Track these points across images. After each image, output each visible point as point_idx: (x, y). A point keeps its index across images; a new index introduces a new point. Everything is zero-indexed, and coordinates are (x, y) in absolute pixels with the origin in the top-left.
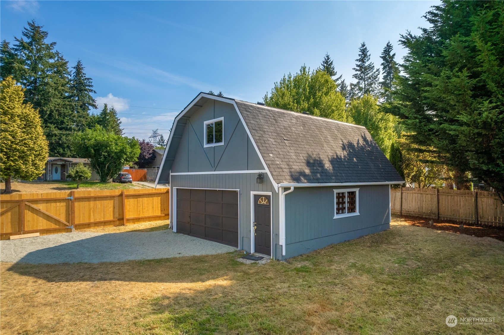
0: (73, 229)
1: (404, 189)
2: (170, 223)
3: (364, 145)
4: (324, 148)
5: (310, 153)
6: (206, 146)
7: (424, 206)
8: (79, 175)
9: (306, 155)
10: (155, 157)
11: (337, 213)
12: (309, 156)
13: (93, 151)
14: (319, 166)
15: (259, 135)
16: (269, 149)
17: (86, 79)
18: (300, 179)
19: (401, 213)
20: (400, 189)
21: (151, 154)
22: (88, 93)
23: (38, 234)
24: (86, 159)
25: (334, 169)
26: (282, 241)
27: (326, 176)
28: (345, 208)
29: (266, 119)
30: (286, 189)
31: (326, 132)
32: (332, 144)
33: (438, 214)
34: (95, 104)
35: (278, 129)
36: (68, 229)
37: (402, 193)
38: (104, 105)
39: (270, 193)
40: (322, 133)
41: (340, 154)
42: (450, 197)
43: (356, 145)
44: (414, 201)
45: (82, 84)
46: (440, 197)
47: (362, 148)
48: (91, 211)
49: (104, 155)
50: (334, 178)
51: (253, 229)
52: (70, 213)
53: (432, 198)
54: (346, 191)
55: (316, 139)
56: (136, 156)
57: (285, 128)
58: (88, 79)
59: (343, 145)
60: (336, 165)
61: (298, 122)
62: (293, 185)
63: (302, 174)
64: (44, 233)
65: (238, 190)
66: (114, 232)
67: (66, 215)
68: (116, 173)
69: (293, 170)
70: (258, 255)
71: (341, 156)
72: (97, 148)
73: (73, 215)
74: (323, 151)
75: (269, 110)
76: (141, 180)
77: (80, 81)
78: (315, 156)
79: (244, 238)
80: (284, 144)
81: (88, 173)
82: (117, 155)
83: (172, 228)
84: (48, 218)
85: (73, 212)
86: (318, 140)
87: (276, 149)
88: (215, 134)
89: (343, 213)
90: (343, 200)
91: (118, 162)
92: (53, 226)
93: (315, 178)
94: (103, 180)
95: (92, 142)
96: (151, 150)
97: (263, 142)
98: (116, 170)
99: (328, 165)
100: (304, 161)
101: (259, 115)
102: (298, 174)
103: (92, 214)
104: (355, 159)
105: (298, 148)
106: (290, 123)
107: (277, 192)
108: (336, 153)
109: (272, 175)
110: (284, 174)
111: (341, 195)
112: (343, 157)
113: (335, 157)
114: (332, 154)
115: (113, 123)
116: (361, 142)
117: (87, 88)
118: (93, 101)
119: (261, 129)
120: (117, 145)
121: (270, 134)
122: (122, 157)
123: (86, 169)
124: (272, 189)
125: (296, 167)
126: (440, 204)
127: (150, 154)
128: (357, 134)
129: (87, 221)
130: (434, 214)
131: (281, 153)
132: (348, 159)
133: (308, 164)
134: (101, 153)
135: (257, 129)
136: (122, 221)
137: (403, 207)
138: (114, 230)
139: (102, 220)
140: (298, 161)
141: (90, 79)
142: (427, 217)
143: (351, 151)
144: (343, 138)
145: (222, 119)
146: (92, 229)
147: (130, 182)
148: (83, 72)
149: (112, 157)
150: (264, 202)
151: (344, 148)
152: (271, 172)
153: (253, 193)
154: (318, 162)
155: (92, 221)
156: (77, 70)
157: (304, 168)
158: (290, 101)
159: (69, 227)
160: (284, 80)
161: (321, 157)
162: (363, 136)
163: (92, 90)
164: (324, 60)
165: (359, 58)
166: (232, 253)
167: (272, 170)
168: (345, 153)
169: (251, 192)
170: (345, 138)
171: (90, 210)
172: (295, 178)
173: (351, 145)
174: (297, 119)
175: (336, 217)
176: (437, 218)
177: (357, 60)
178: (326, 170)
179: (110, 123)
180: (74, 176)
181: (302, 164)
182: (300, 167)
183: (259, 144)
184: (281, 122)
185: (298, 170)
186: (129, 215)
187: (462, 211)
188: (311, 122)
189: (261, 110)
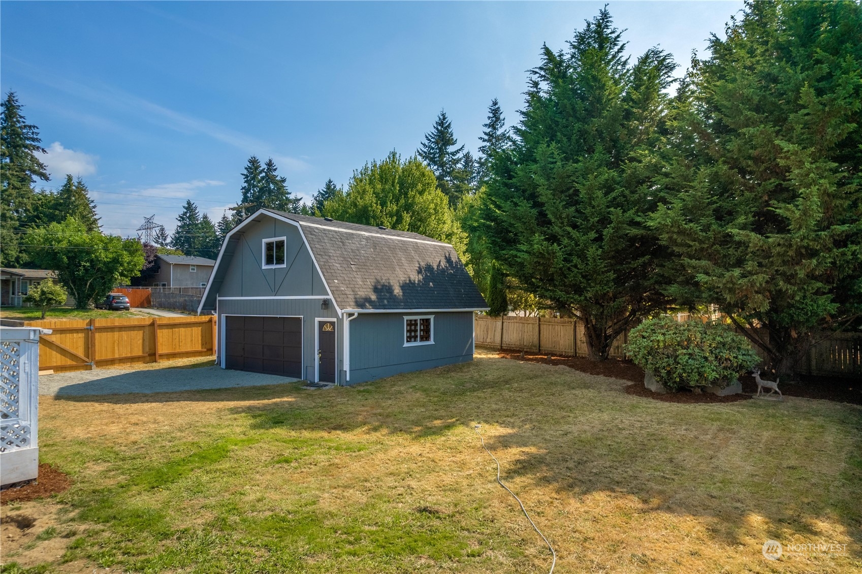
0: (94, 367)
1: (505, 317)
2: (216, 358)
3: (446, 267)
4: (396, 272)
5: (379, 278)
6: (264, 267)
7: (525, 337)
8: (46, 298)
9: (374, 280)
10: (159, 268)
11: (407, 341)
12: (378, 282)
13: (65, 260)
14: (387, 292)
15: (324, 260)
16: (334, 274)
17: (25, 126)
18: (365, 305)
19: (501, 346)
20: (501, 318)
21: (152, 261)
22: (32, 152)
23: (51, 372)
24: (50, 272)
25: (404, 295)
26: (346, 367)
27: (394, 301)
28: (417, 337)
29: (332, 242)
30: (350, 315)
31: (400, 254)
32: (406, 267)
33: (539, 347)
34: (44, 172)
35: (345, 253)
36: (87, 365)
37: (503, 322)
38: (67, 177)
39: (335, 320)
40: (395, 255)
41: (414, 279)
42: (551, 326)
43: (435, 267)
44: (515, 332)
45: (19, 135)
46: (542, 327)
47: (443, 271)
48: (116, 344)
49: (84, 266)
50: (402, 304)
51: (317, 357)
52: (90, 346)
53: (533, 328)
54: (418, 317)
55: (387, 263)
56: (138, 267)
57: (353, 251)
58: (30, 127)
59: (419, 268)
60: (408, 291)
61: (369, 244)
62: (357, 311)
63: (368, 300)
64: (58, 371)
65: (302, 316)
66: (147, 369)
67: (85, 348)
68: (103, 295)
69: (358, 296)
70: (322, 383)
71: (414, 281)
72: (72, 254)
73: (93, 349)
74: (395, 275)
75: (335, 232)
76: (142, 306)
77: (13, 130)
78: (384, 281)
79: (308, 368)
80: (350, 269)
81: (62, 294)
82: (107, 267)
83: (219, 363)
84: (63, 352)
85: (93, 345)
86: (389, 263)
87: (342, 275)
88: (276, 255)
89: (415, 341)
90: (415, 328)
91: (107, 278)
92: (69, 362)
93: (381, 304)
94: (81, 306)
95: (64, 245)
96: (152, 256)
97: (327, 267)
98: (104, 290)
99: (397, 291)
100: (370, 287)
101: (325, 238)
102: (363, 301)
103: (116, 348)
104: (431, 284)
105: (366, 273)
106: (358, 246)
107: (341, 317)
108: (409, 277)
109: (336, 301)
110: (348, 300)
111: (413, 322)
112: (417, 282)
113: (408, 282)
114: (404, 279)
115: (85, 209)
116: (443, 264)
117: (27, 142)
118: (41, 166)
119: (327, 254)
120: (108, 250)
121: (336, 258)
122: (117, 270)
123: (58, 288)
124: (336, 315)
125: (362, 293)
126: (541, 335)
127: (150, 263)
128: (439, 255)
129: (110, 357)
130: (535, 346)
131: (346, 278)
132: (423, 284)
133: (376, 290)
134: (79, 262)
135: (322, 253)
136: (153, 357)
137: (504, 339)
138: (146, 367)
139: (129, 355)
140: (365, 287)
141: (34, 127)
142: (528, 350)
143: (428, 274)
144: (420, 260)
145: (284, 238)
146: (116, 366)
147: (127, 309)
148: (20, 114)
149: (99, 269)
150: (328, 328)
151: (419, 272)
152: (335, 298)
153: (317, 319)
154: (387, 288)
155: (117, 356)
156: (8, 109)
157: (370, 294)
158: (372, 202)
159: (89, 364)
160: (366, 169)
161: (391, 282)
162: (447, 256)
163: (38, 148)
164: (437, 120)
165: (488, 122)
166: (295, 383)
167: (337, 296)
168: (421, 277)
169: (316, 319)
170: (423, 260)
171: (114, 343)
172: (360, 304)
173: (429, 268)
174: (367, 240)
175: (406, 345)
176: (537, 351)
177: (486, 125)
178: (395, 296)
179: (78, 209)
180: (38, 299)
181: (369, 290)
182: (366, 293)
183: (324, 270)
184: (348, 244)
185: (363, 296)
186: (162, 349)
187: (562, 342)
188: (383, 243)
189: (327, 232)
